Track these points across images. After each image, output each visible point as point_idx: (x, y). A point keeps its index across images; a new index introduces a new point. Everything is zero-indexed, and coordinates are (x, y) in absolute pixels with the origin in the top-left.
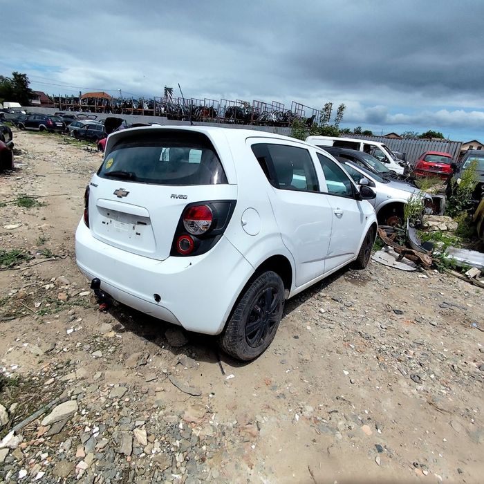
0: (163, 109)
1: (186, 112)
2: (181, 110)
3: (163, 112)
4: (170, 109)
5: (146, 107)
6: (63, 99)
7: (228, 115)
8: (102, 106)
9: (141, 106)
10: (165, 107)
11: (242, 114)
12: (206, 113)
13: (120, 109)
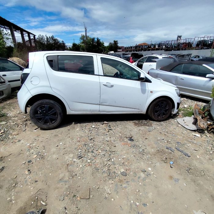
0: (164, 47)
1: (175, 47)
2: (172, 46)
3: (164, 48)
4: (167, 46)
5: (157, 47)
6: (127, 48)
7: (198, 45)
8: (140, 49)
9: (155, 47)
10: (165, 46)
11: (206, 44)
12: (186, 46)
13: (146, 49)
